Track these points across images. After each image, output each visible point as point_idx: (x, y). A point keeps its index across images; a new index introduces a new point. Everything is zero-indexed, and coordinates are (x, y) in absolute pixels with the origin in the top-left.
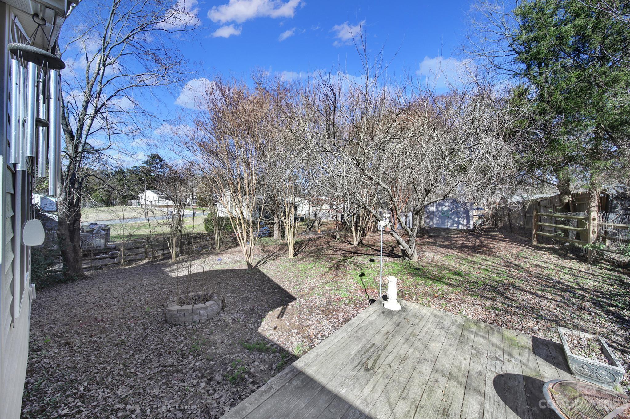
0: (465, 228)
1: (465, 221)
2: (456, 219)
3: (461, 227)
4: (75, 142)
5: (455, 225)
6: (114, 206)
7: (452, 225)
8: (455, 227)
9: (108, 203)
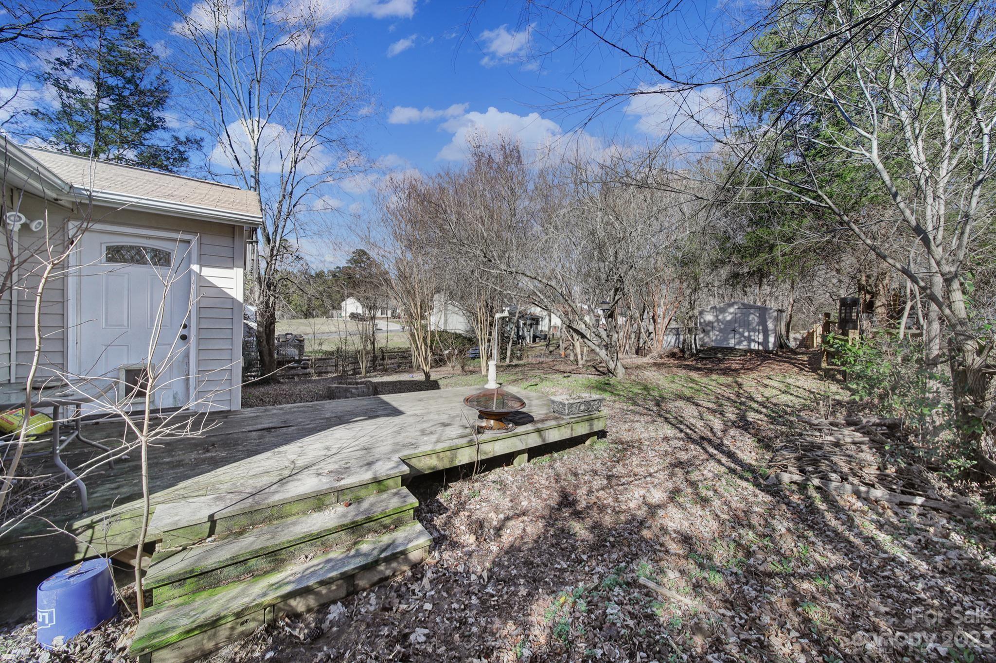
0: (761, 348)
1: (761, 337)
2: (746, 334)
3: (754, 346)
4: (271, 245)
5: (745, 343)
6: (313, 317)
7: (740, 343)
8: (743, 346)
9: (308, 315)
